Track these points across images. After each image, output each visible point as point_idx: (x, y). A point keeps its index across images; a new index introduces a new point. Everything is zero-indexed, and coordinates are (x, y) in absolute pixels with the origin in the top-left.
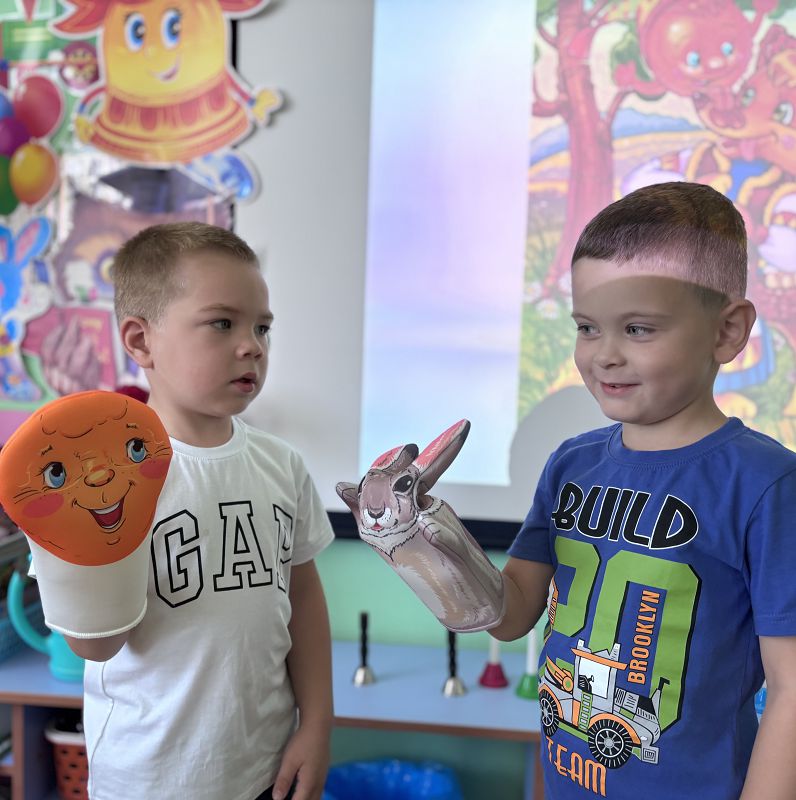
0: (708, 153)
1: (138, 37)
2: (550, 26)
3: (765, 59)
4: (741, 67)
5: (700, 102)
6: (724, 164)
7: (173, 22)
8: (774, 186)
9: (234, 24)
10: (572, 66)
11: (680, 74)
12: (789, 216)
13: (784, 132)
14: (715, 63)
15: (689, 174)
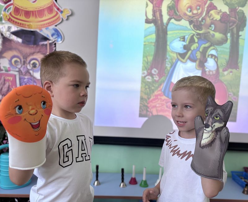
0: (192, 37)
3: (208, 12)
4: (202, 13)
5: (191, 22)
6: (196, 40)
8: (209, 47)
10: (157, 10)
11: (185, 14)
12: (212, 55)
13: (212, 32)
14: (195, 12)
15: (187, 43)
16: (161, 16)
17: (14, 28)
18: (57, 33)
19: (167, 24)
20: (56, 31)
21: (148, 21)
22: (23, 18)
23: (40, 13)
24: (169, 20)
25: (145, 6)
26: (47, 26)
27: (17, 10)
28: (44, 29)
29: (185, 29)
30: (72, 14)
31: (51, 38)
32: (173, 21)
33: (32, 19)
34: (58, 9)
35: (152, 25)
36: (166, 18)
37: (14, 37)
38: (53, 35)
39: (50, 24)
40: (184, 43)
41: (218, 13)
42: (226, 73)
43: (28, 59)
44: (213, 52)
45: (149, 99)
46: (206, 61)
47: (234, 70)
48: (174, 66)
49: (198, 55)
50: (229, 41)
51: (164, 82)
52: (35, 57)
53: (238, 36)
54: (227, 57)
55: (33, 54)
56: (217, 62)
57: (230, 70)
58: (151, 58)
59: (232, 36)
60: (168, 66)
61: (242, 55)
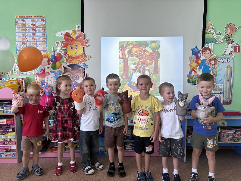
0: (138, 63)
1: (72, 49)
2: (121, 48)
3: (144, 53)
4: (141, 53)
5: (137, 57)
6: (140, 64)
7: (76, 47)
8: (146, 66)
9: (84, 48)
10: (123, 53)
11: (135, 54)
12: (147, 69)
13: (146, 60)
14: (139, 53)
15: (137, 65)
16: (125, 55)
17: (68, 64)
18: (85, 65)
19: (128, 58)
20: (85, 64)
21: (120, 58)
22: (72, 60)
23: (78, 57)
24: (129, 57)
25: (119, 52)
26: (81, 62)
27: (69, 57)
28: (80, 63)
29: (136, 60)
30: (90, 57)
31: (83, 67)
32: (130, 57)
33: (75, 60)
34: (85, 56)
35: (122, 59)
36: (127, 56)
37: (68, 67)
38: (83, 66)
39: (82, 61)
40: (135, 65)
41: (148, 53)
42: (154, 76)
43: (74, 75)
44: (148, 68)
45: (123, 88)
46: (145, 72)
47: (157, 75)
48: (132, 75)
49: (141, 70)
50: (154, 63)
51: (128, 81)
52: (77, 74)
53: (157, 61)
54: (154, 70)
55: (76, 73)
56: (149, 72)
57: (155, 75)
58: (122, 72)
59: (155, 61)
60: (129, 75)
61: (160, 68)
